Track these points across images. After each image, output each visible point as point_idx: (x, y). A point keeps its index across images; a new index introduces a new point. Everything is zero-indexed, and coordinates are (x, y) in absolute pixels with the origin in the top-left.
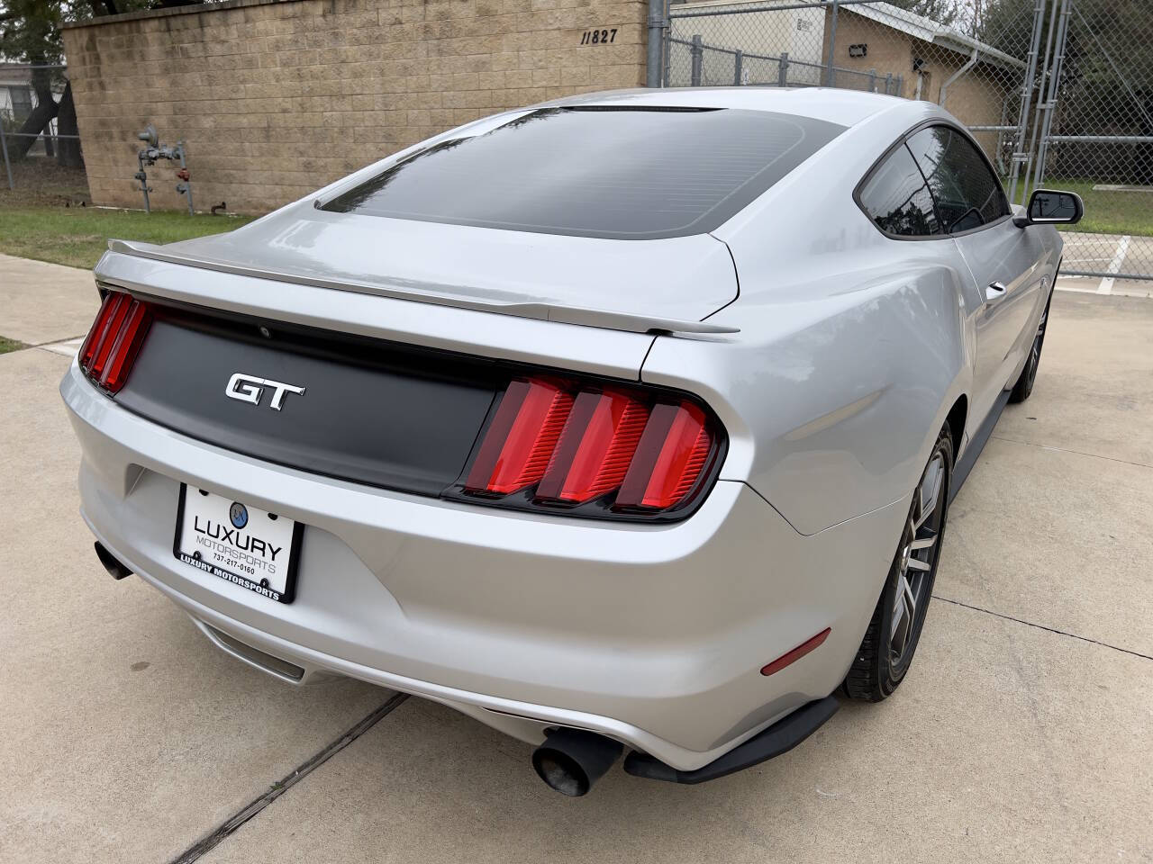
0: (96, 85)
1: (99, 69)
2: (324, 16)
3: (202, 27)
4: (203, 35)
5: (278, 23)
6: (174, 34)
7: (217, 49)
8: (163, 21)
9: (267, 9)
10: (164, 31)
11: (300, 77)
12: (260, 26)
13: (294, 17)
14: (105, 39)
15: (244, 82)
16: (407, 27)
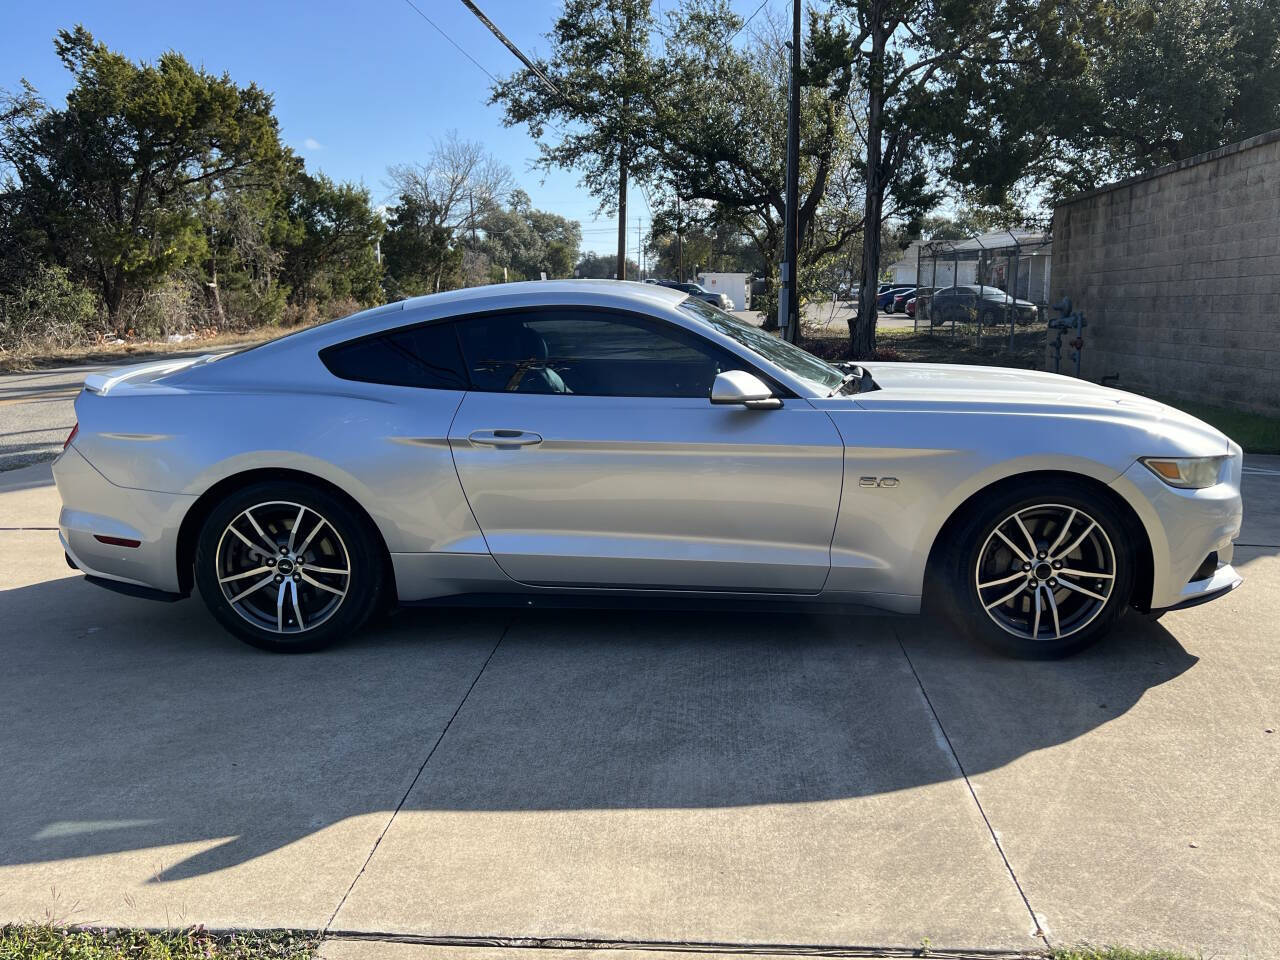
0: (1064, 259)
1: (1068, 243)
2: (1210, 179)
3: (1131, 199)
4: (1130, 206)
5: (1179, 189)
6: (1114, 206)
7: (1137, 218)
8: (1110, 194)
9: (1174, 175)
10: (1108, 205)
11: (1185, 244)
12: (1167, 194)
13: (1190, 183)
14: (1075, 214)
15: (1148, 251)
16: (1267, 185)
